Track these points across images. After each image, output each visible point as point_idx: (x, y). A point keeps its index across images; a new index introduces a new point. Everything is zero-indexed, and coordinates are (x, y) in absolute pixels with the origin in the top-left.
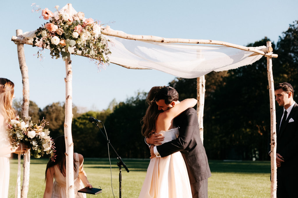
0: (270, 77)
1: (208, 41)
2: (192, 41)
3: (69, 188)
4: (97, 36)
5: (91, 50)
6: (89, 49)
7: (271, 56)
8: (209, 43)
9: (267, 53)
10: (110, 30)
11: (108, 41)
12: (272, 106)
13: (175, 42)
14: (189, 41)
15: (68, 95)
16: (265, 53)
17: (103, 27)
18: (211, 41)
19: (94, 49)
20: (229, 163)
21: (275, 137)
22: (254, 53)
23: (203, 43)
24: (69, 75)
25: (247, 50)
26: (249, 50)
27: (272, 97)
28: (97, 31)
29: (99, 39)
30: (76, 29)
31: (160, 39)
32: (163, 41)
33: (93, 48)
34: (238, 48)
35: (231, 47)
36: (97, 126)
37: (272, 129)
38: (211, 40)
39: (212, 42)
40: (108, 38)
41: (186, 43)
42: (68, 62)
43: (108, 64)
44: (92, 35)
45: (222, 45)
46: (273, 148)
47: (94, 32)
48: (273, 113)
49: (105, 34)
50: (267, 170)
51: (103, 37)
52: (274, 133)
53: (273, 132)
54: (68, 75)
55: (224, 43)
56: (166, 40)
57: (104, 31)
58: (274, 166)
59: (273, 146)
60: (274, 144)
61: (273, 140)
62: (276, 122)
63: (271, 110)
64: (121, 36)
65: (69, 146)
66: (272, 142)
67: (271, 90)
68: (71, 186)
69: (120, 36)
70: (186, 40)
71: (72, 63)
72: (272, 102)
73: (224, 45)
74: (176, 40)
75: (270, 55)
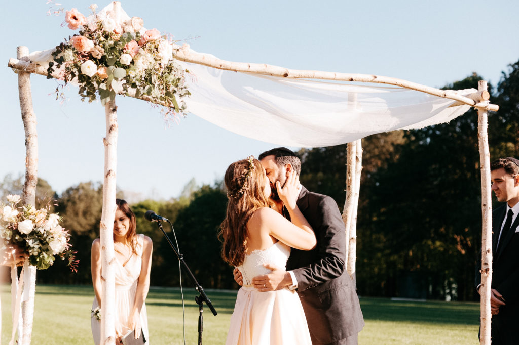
0: (484, 147)
1: (370, 78)
2: (339, 75)
3: (105, 341)
4: (165, 63)
5: (154, 87)
6: (150, 85)
7: (486, 107)
8: (371, 81)
9: (479, 101)
10: (189, 52)
11: (185, 73)
12: (486, 201)
13: (309, 77)
14: (335, 75)
15: (109, 169)
16: (475, 102)
17: (177, 47)
18: (375, 77)
19: (159, 85)
20: (401, 305)
21: (488, 258)
22: (454, 100)
23: (361, 80)
24: (112, 132)
25: (442, 96)
26: (445, 95)
27: (485, 183)
28: (166, 54)
29: (170, 69)
30: (128, 49)
31: (282, 70)
32: (286, 75)
33: (158, 83)
34: (426, 92)
35: (413, 89)
36: (161, 228)
37: (485, 243)
38: (375, 75)
39: (377, 80)
40: (184, 66)
41: (329, 79)
42: (111, 109)
43: (184, 114)
44: (155, 59)
45: (396, 85)
46: (486, 278)
47: (160, 54)
48: (487, 213)
49: (180, 59)
50: (474, 319)
51: (176, 64)
52: (489, 251)
53: (487, 249)
54: (110, 132)
55: (400, 82)
56: (292, 72)
57: (179, 54)
58: (487, 312)
59: (485, 274)
60: (487, 270)
61: (486, 264)
62: (493, 230)
63: (483, 208)
64: (209, 64)
65: (108, 262)
66: (484, 267)
67: (485, 171)
68: (109, 338)
69: (207, 63)
70: (330, 75)
71: (117, 110)
72: (486, 193)
73: (399, 85)
74: (310, 73)
75: (484, 107)
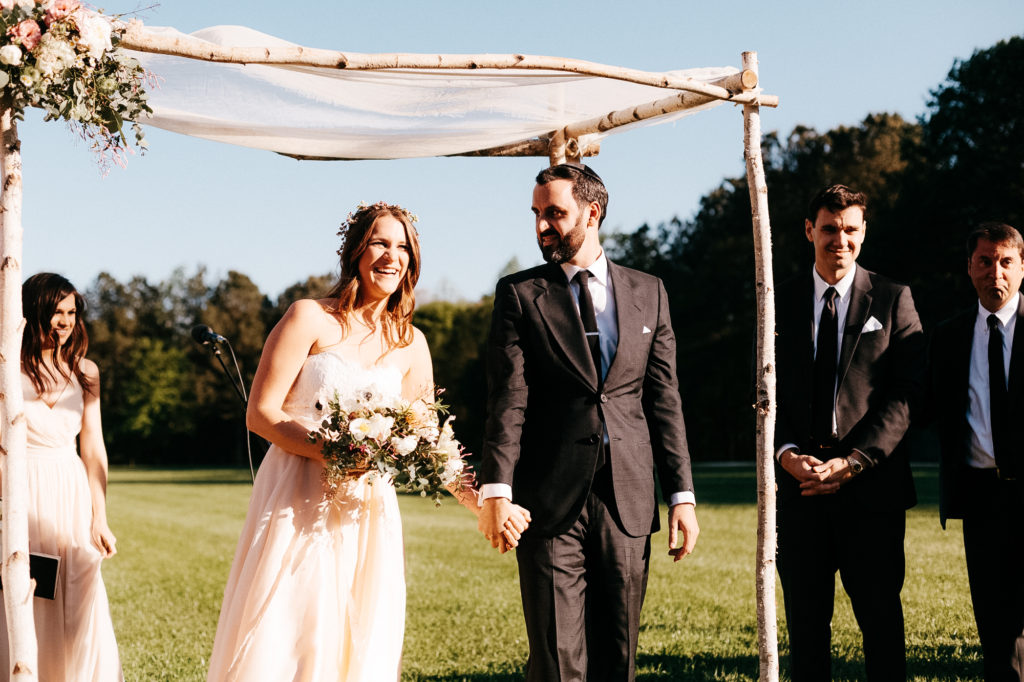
0: (754, 177)
1: (511, 60)
2: (448, 60)
3: (8, 561)
4: (96, 54)
5: (75, 103)
6: (71, 100)
7: (753, 101)
8: (514, 67)
9: (740, 91)
10: (140, 33)
11: (137, 73)
12: (762, 275)
13: (388, 67)
14: (440, 59)
15: (5, 256)
16: (730, 92)
17: (120, 25)
18: (520, 58)
19: (86, 98)
21: (771, 380)
23: (493, 65)
24: (10, 188)
25: (660, 84)
26: (666, 83)
27: (760, 243)
28: (96, 37)
29: (112, 67)
30: (19, 35)
31: (333, 57)
32: (342, 65)
33: (85, 95)
34: (626, 80)
35: (600, 75)
36: (218, 356)
37: (761, 354)
38: (521, 55)
39: (522, 63)
40: (143, 58)
41: (429, 67)
42: (8, 146)
43: (143, 148)
44: (77, 51)
45: (563, 70)
46: (763, 418)
47: (81, 42)
48: (764, 298)
49: (127, 46)
50: (746, 493)
51: (123, 56)
52: (768, 369)
53: (765, 365)
54: (5, 189)
55: (570, 64)
56: (353, 59)
57: (126, 38)
58: (767, 480)
59: (763, 412)
60: (765, 404)
61: (764, 393)
62: (776, 331)
63: (758, 289)
64: (189, 53)
65: (10, 420)
66: (760, 399)
67: (758, 221)
68: (15, 554)
69: (184, 52)
70: (432, 60)
71: (22, 147)
72: (762, 261)
73: (570, 70)
74: (389, 58)
75: (749, 100)
